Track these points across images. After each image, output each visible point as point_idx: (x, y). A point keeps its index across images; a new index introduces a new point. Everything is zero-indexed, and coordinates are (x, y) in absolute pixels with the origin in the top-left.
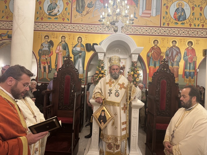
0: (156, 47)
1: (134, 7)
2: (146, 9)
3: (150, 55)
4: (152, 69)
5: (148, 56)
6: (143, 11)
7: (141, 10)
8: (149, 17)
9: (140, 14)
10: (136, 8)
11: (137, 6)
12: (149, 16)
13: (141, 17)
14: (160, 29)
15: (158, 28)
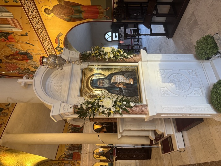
0: (54, 12)
1: (15, 36)
2: (9, 24)
3: (68, 18)
4: (87, 15)
5: (70, 20)
6: (13, 27)
7: (14, 30)
8: (17, 20)
9: (19, 30)
10: (15, 34)
11: (12, 33)
12: (15, 21)
13: (22, 29)
14: (25, 6)
15: (27, 10)
